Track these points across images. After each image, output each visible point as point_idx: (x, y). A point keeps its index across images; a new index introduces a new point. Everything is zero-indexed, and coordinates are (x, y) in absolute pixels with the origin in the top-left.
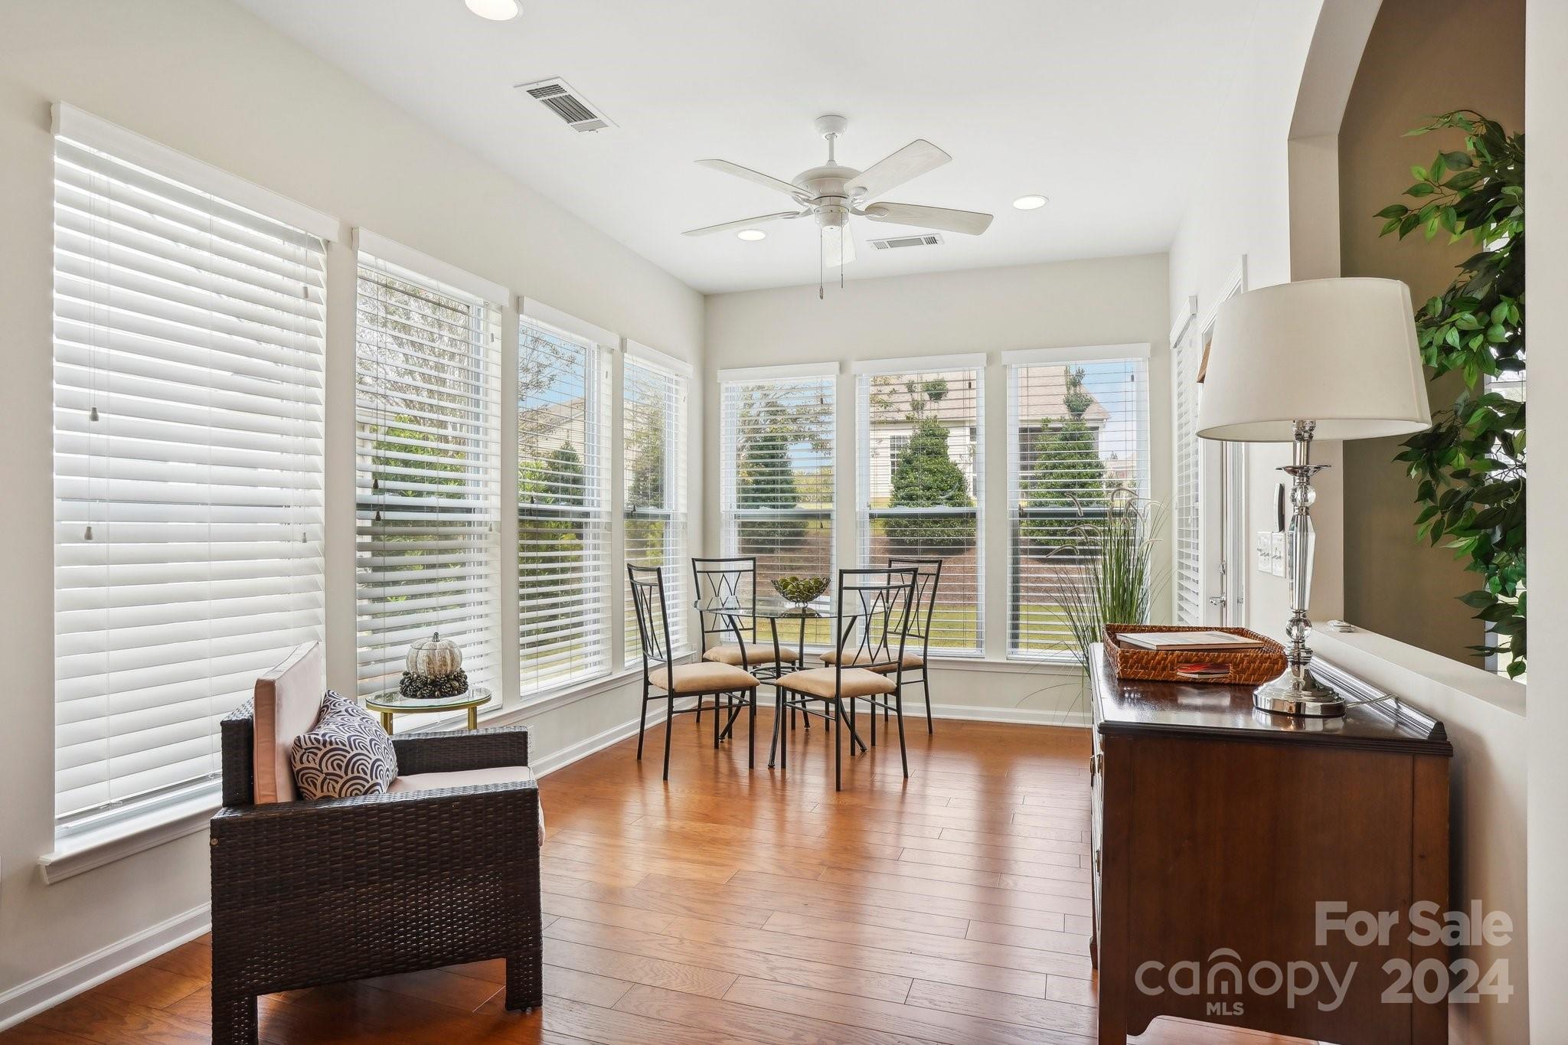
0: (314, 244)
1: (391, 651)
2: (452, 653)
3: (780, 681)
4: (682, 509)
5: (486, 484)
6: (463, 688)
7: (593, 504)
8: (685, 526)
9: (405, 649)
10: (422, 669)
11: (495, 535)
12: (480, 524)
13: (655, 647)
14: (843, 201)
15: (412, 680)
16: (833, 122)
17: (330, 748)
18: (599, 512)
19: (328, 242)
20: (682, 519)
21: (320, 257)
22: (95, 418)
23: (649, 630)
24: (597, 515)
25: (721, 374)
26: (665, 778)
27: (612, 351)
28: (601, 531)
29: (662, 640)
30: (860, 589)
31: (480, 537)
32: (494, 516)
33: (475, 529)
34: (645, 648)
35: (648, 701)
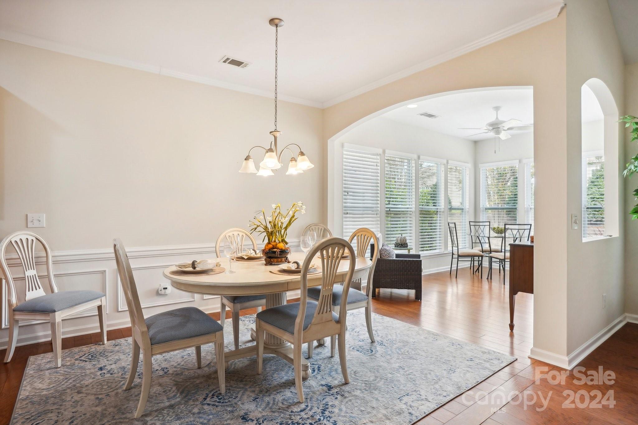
0: (377, 155)
1: (392, 239)
2: (405, 239)
3: (490, 255)
4: (467, 207)
5: (412, 202)
6: (407, 246)
7: (439, 206)
8: (468, 212)
9: (395, 239)
10: (399, 241)
11: (414, 214)
12: (410, 211)
13: (454, 244)
14: (499, 129)
15: (397, 244)
16: (497, 108)
17: (386, 250)
18: (441, 208)
19: (380, 154)
20: (467, 210)
21: (379, 157)
22: (348, 194)
23: (453, 239)
24: (440, 209)
25: (480, 165)
26: (456, 278)
27: (444, 164)
28: (441, 213)
29: (456, 242)
30: (511, 229)
31: (410, 214)
32: (413, 210)
33: (409, 212)
34: (452, 245)
35: (453, 259)
